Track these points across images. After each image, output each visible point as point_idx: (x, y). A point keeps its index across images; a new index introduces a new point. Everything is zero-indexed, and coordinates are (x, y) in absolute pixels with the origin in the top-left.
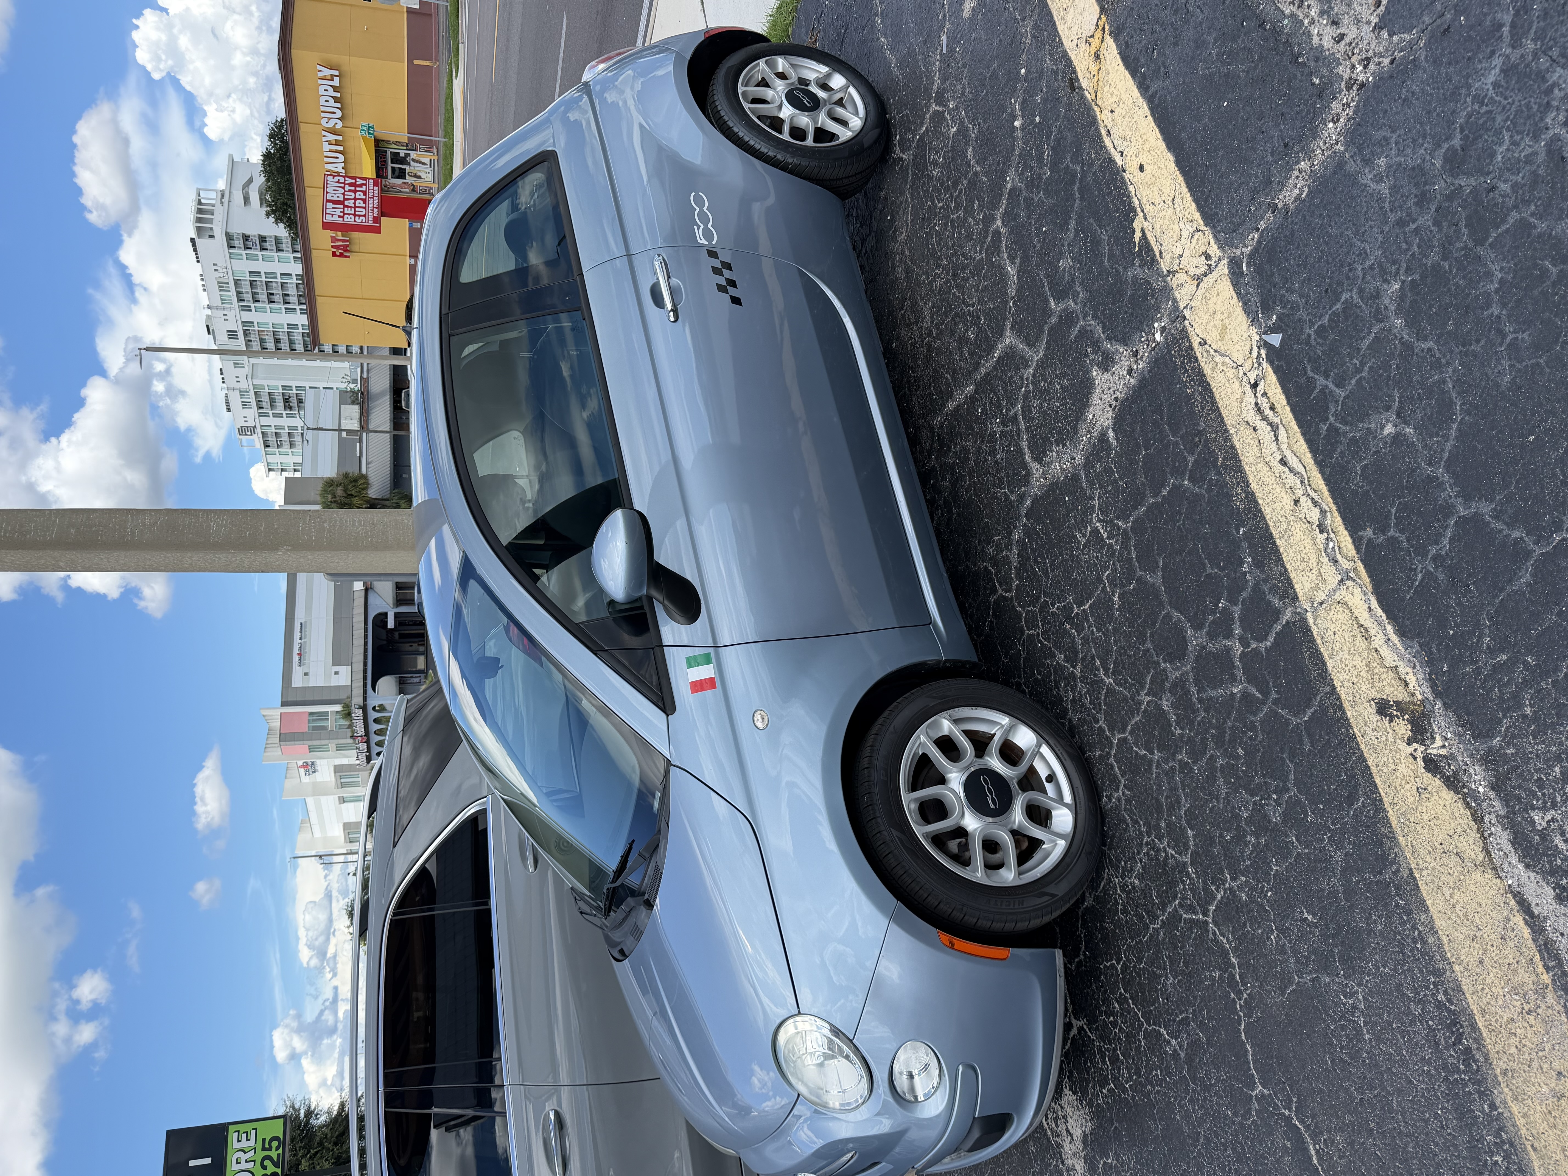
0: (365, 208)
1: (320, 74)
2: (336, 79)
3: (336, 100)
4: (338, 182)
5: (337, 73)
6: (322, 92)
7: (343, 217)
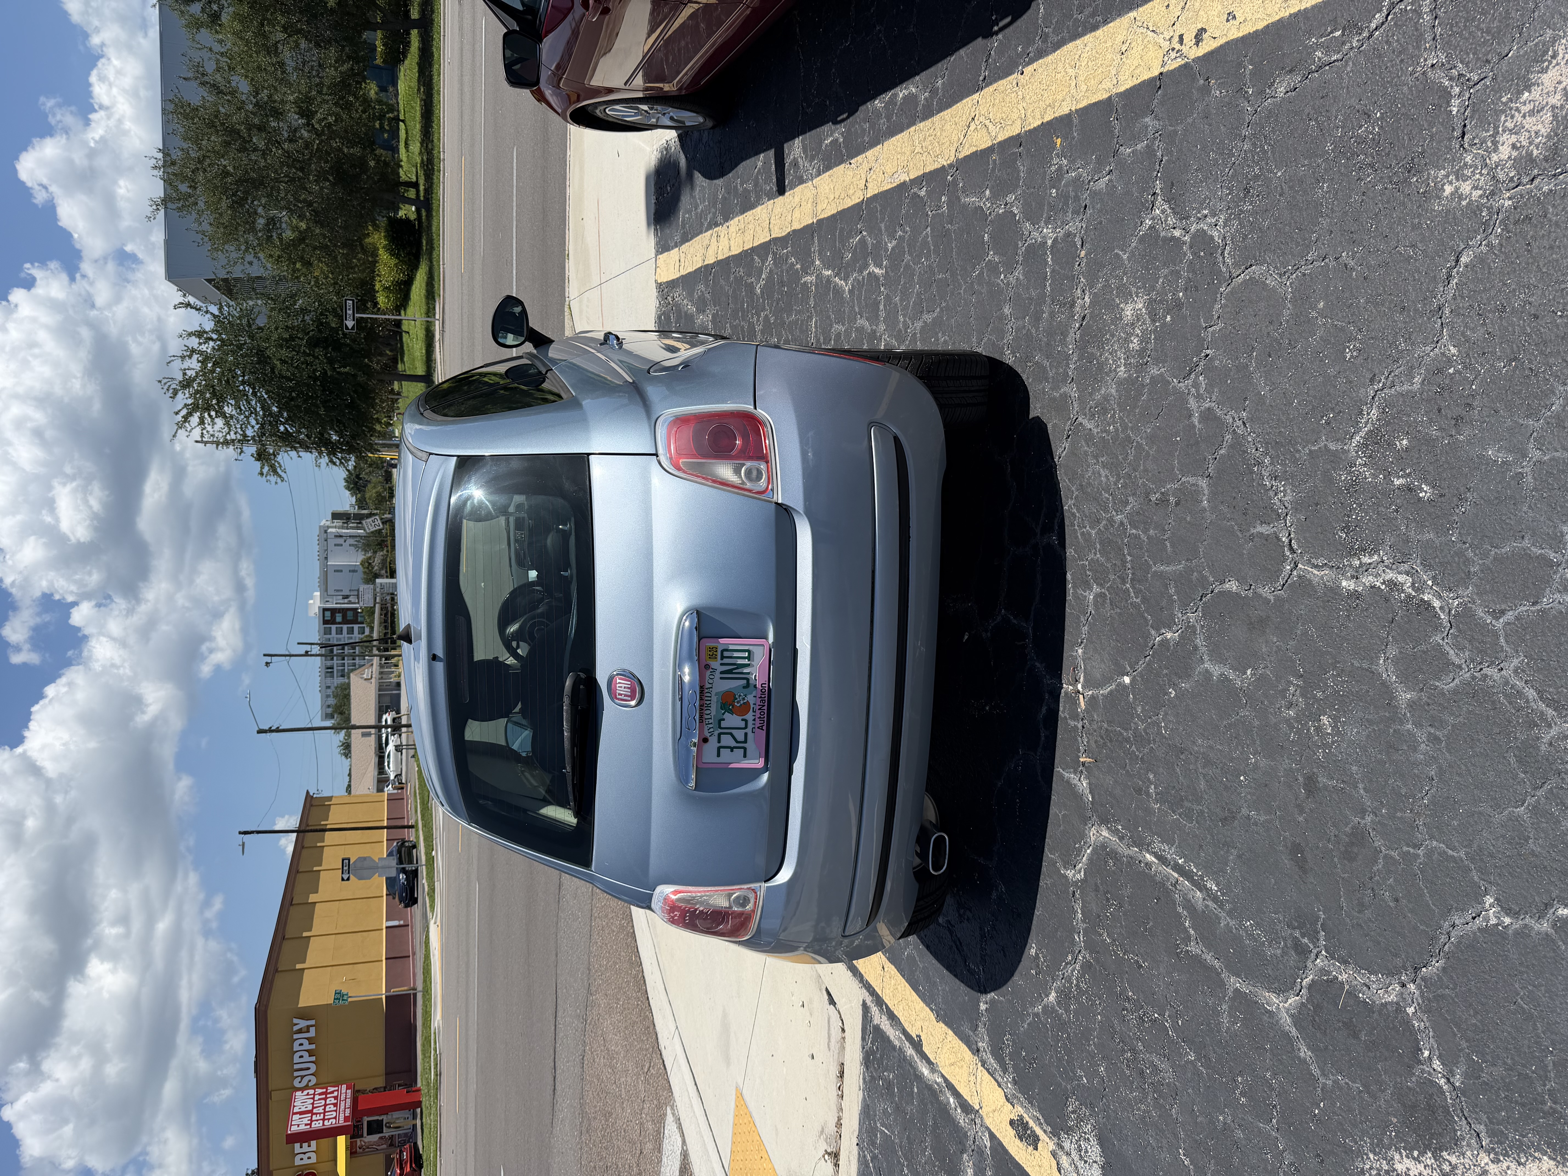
0: (336, 1111)
1: (295, 1028)
2: (313, 1030)
3: (311, 1053)
4: (308, 1094)
5: (313, 1022)
6: (296, 1047)
7: (310, 1124)
